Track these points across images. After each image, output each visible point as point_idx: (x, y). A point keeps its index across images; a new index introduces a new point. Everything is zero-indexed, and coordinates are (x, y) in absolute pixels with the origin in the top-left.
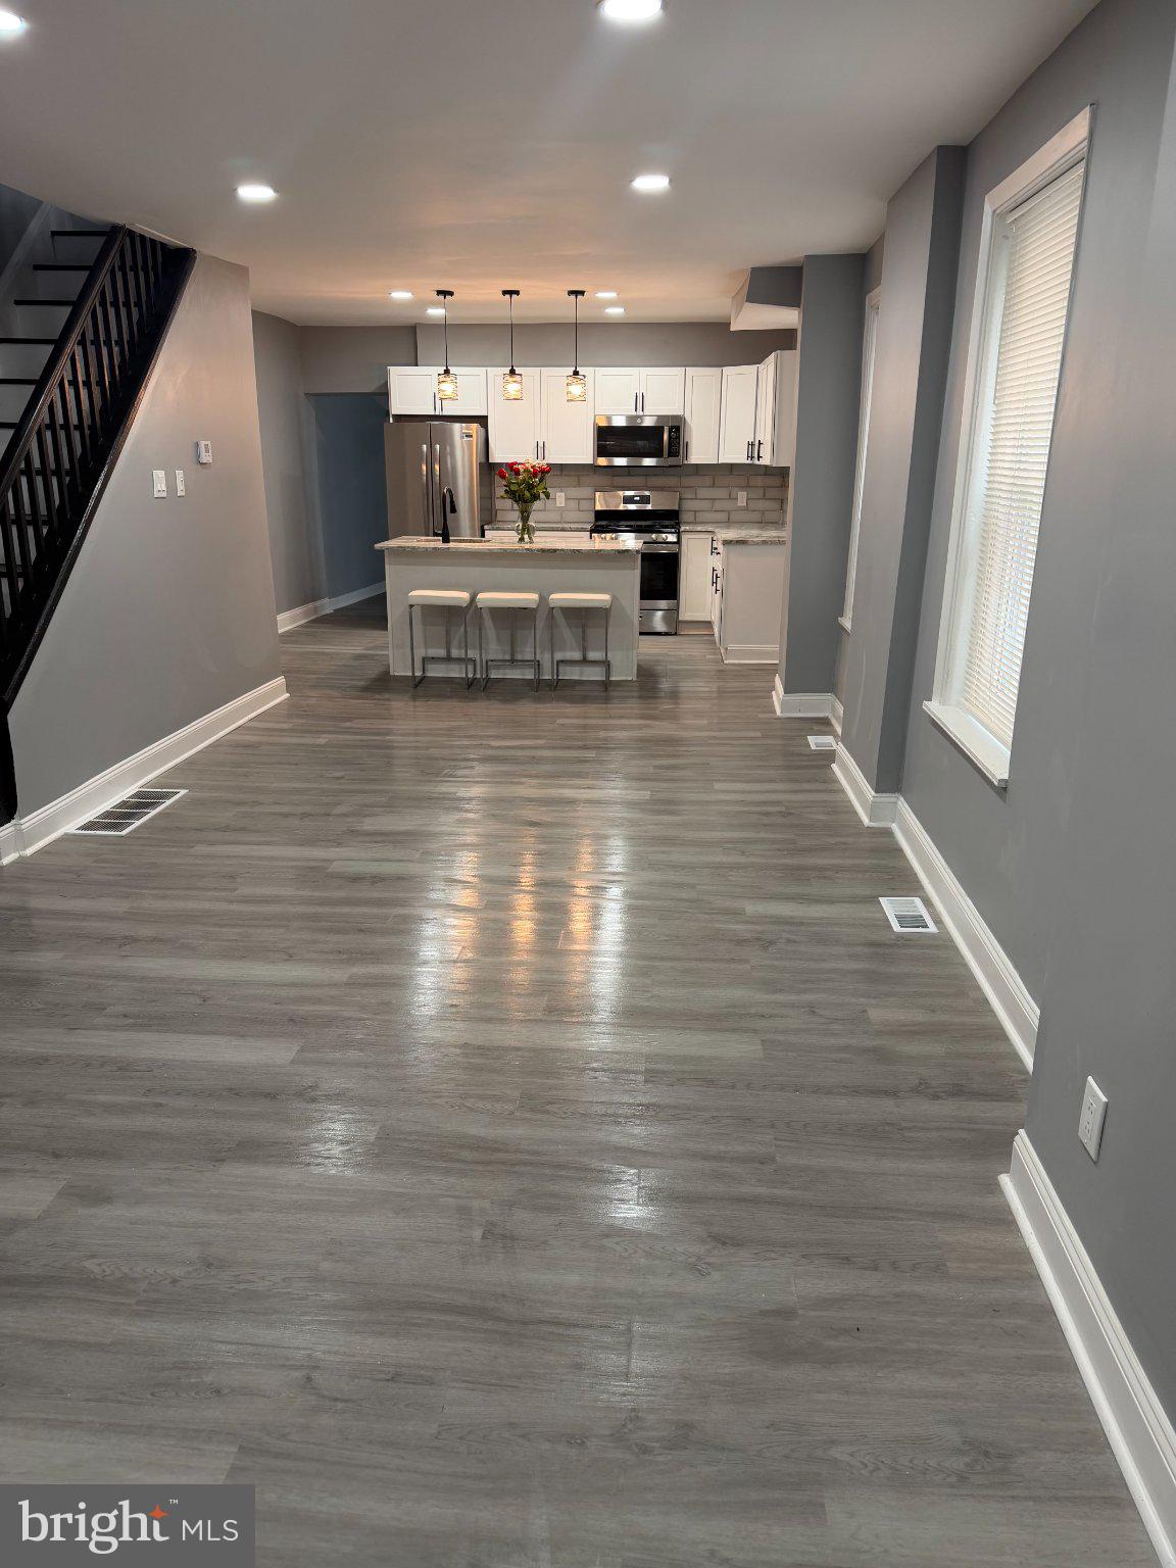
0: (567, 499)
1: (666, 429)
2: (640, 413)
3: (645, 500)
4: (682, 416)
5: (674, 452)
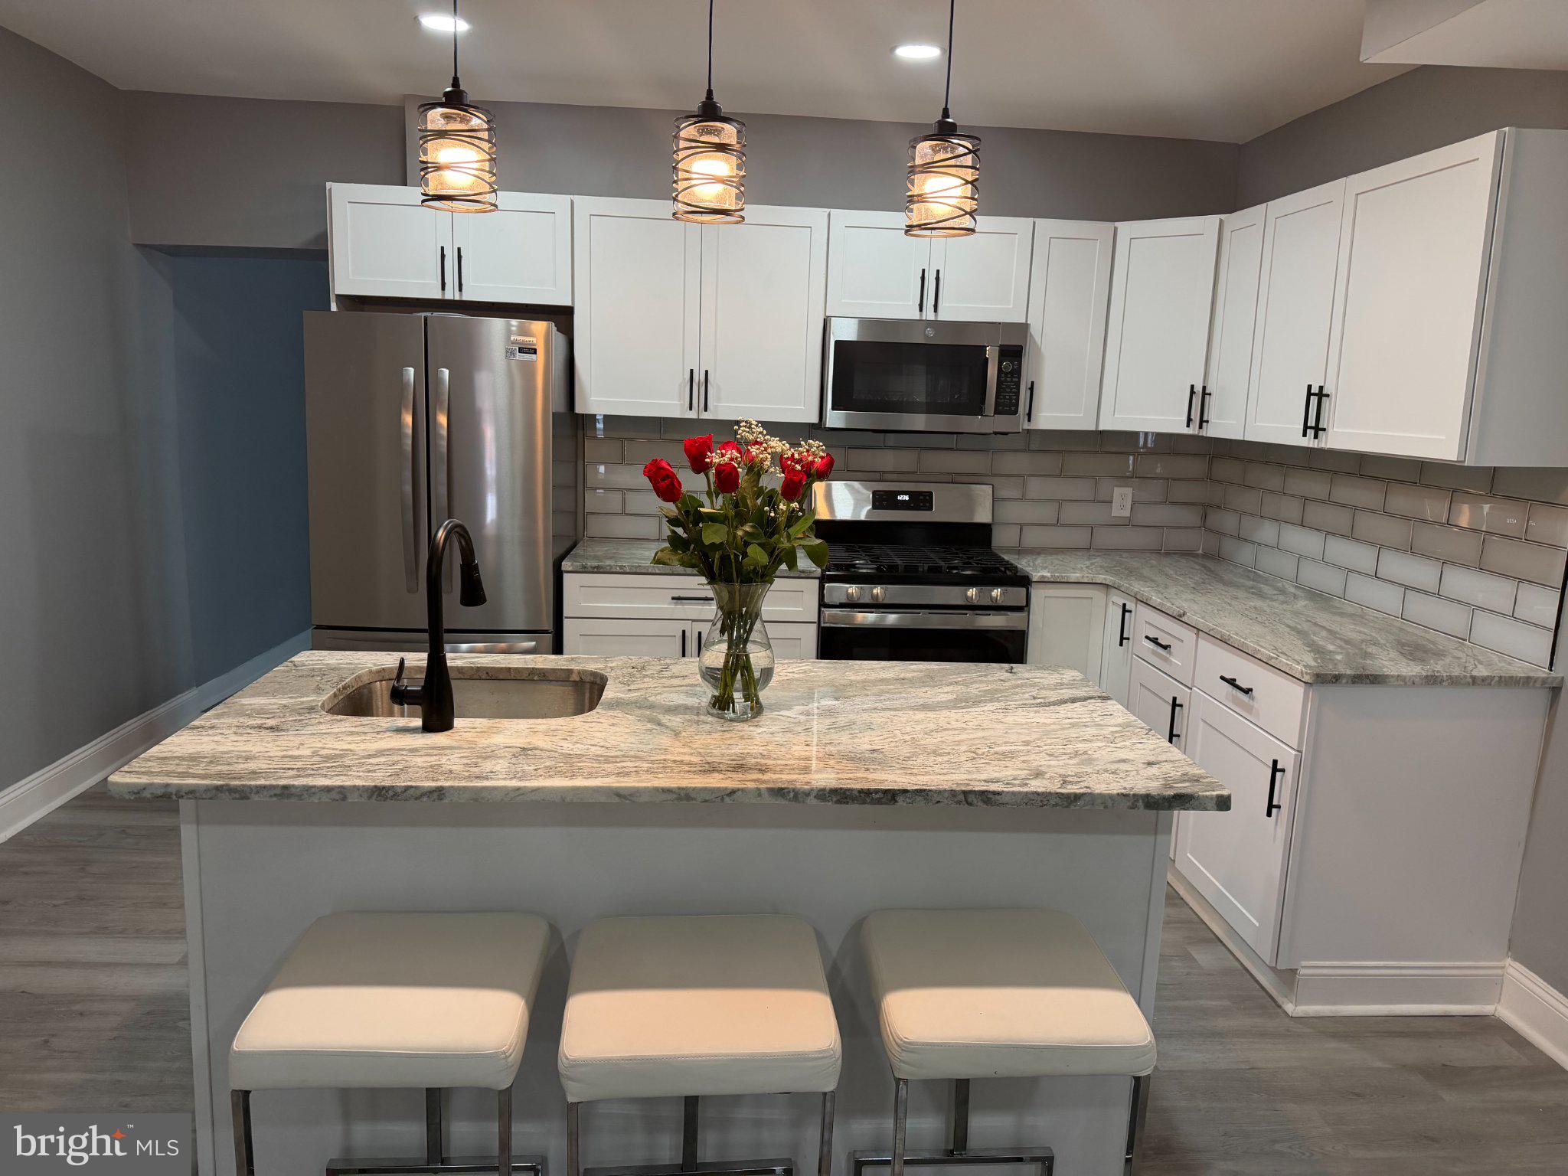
1: (992, 353)
2: (929, 315)
3: (921, 501)
4: (1023, 328)
5: (1008, 404)
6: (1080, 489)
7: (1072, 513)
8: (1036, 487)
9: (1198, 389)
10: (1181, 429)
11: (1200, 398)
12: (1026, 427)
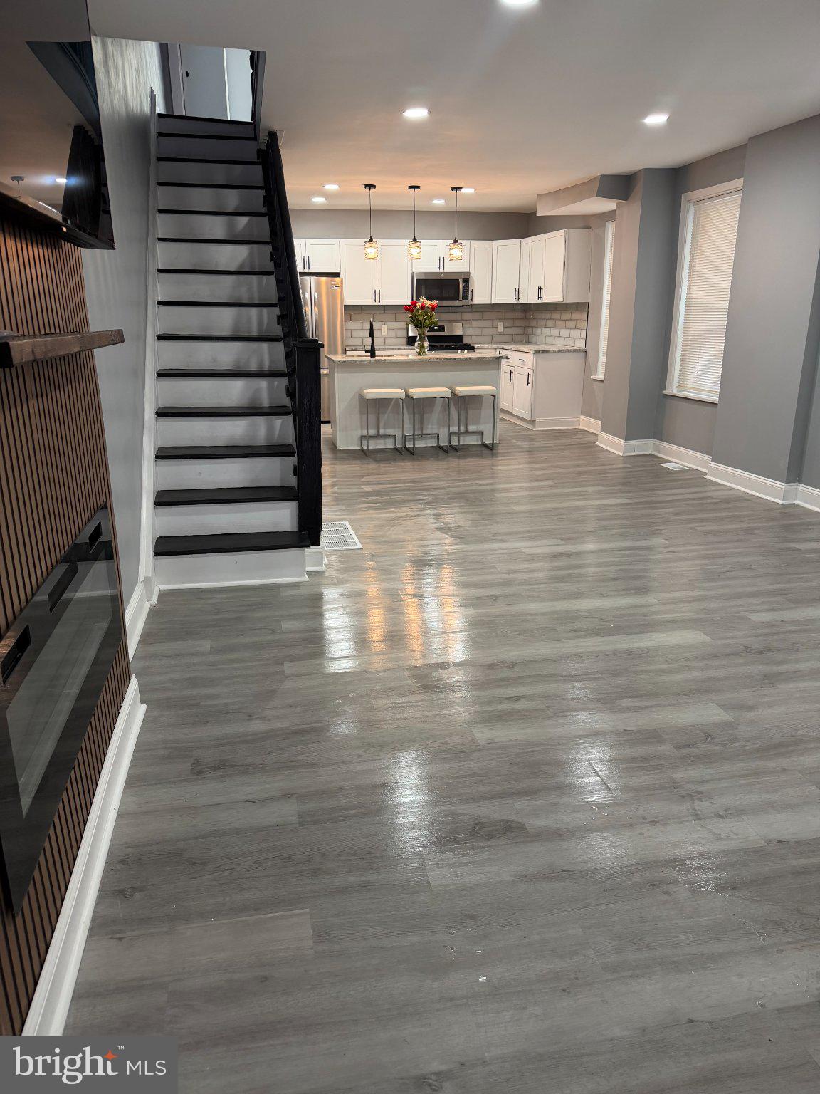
0: (389, 329)
1: (461, 281)
2: (442, 270)
3: (441, 329)
4: (469, 273)
5: (465, 297)
6: (487, 323)
7: (486, 331)
8: (475, 323)
9: (517, 289)
10: (514, 302)
11: (518, 292)
12: (471, 303)
